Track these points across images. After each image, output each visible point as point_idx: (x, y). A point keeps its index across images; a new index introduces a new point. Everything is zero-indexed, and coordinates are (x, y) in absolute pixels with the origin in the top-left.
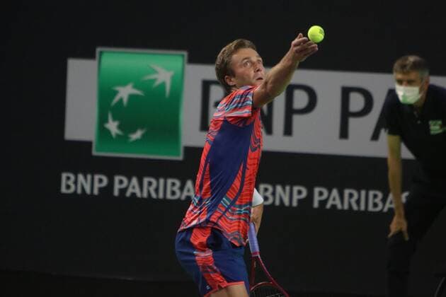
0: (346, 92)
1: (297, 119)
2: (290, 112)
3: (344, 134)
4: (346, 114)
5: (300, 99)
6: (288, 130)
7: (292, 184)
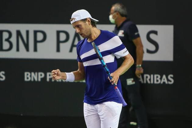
0: (58, 33)
1: (39, 45)
2: (36, 42)
3: (58, 50)
4: (59, 42)
5: (40, 37)
6: (35, 50)
7: (38, 72)
